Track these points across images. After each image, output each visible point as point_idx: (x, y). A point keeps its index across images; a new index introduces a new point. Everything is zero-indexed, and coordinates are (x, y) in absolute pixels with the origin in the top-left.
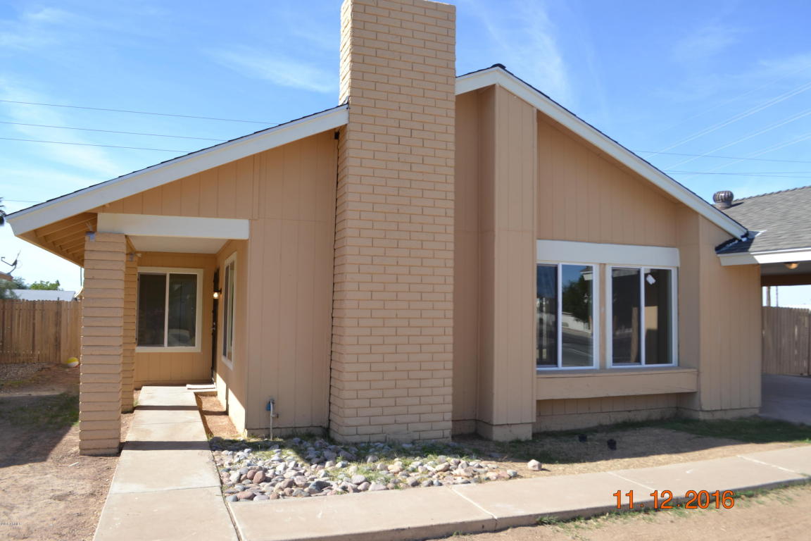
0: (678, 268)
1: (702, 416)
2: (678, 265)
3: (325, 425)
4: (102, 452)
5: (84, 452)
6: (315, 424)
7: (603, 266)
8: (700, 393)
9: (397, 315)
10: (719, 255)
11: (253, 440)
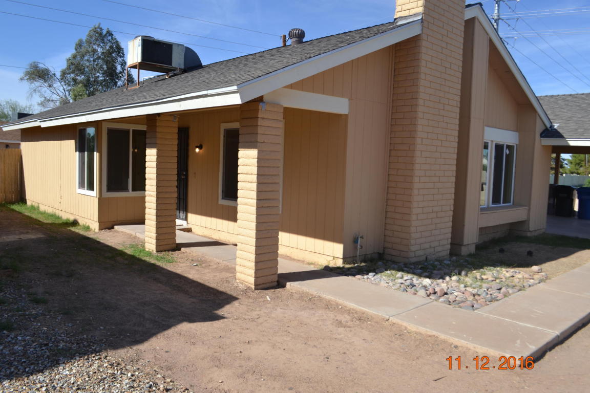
0: (517, 145)
1: (529, 234)
2: (518, 143)
3: (381, 252)
4: (268, 285)
5: (257, 287)
6: (375, 252)
7: (492, 141)
8: (529, 220)
9: (435, 174)
10: (542, 139)
11: (348, 266)
